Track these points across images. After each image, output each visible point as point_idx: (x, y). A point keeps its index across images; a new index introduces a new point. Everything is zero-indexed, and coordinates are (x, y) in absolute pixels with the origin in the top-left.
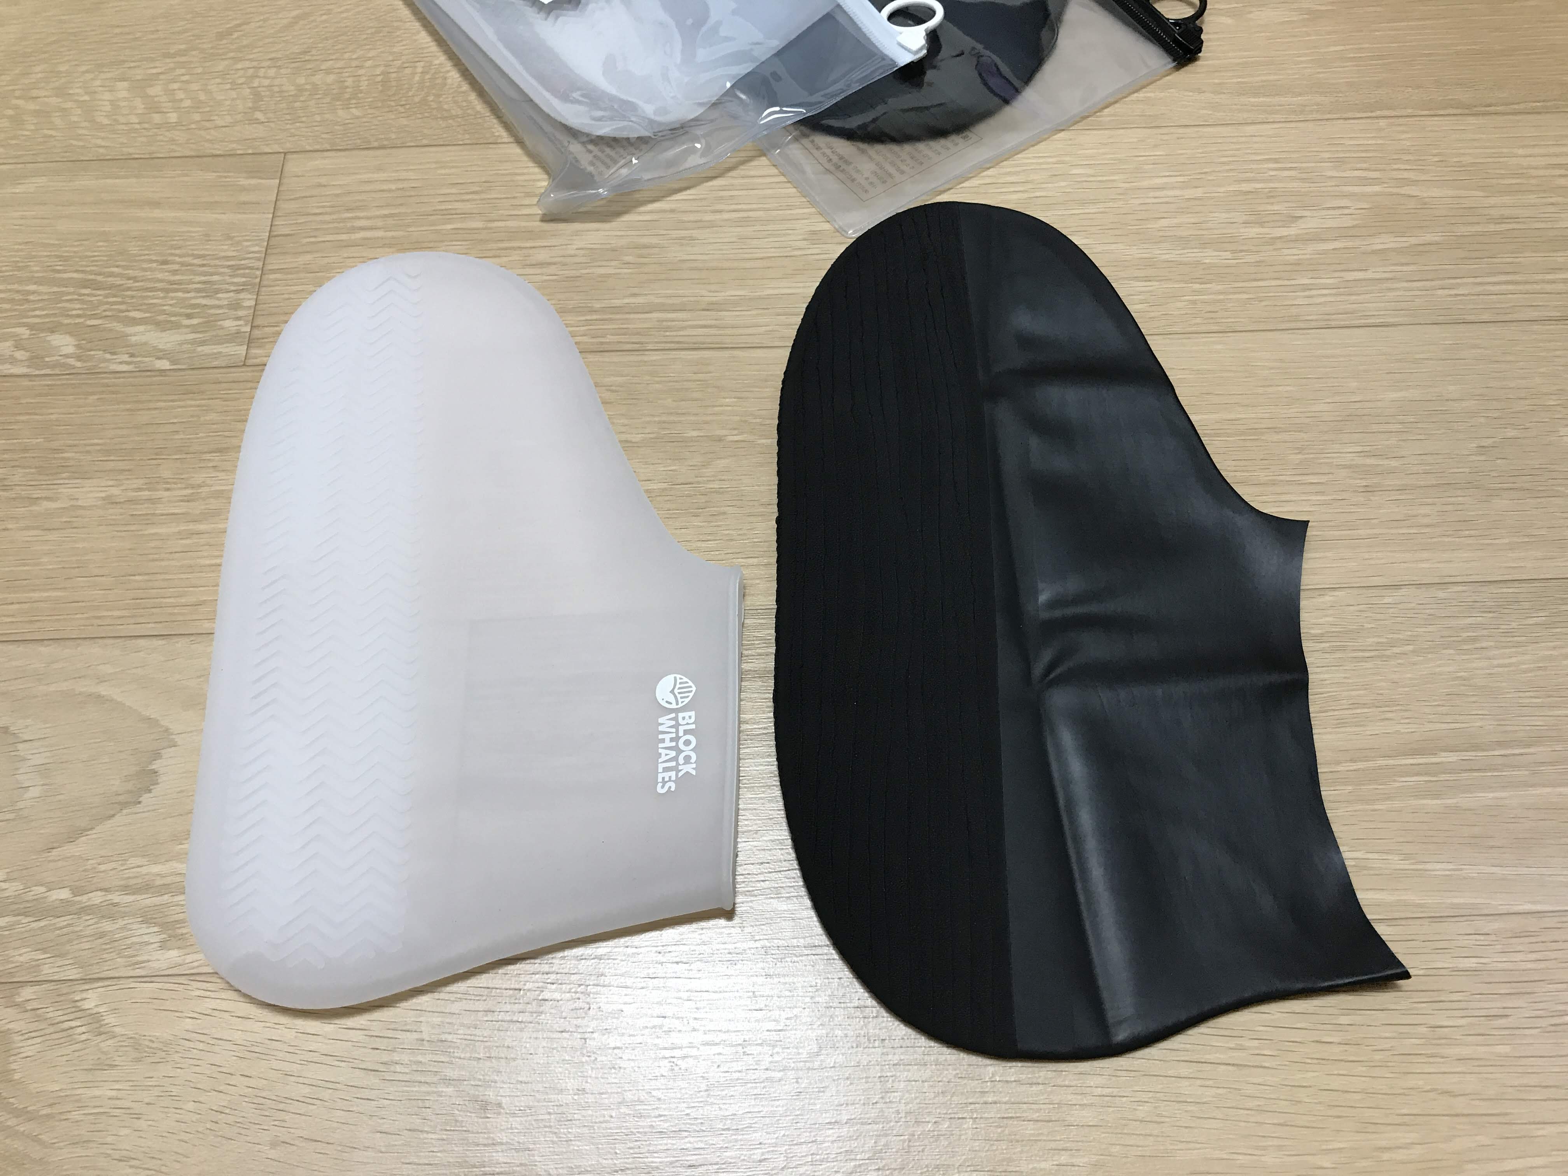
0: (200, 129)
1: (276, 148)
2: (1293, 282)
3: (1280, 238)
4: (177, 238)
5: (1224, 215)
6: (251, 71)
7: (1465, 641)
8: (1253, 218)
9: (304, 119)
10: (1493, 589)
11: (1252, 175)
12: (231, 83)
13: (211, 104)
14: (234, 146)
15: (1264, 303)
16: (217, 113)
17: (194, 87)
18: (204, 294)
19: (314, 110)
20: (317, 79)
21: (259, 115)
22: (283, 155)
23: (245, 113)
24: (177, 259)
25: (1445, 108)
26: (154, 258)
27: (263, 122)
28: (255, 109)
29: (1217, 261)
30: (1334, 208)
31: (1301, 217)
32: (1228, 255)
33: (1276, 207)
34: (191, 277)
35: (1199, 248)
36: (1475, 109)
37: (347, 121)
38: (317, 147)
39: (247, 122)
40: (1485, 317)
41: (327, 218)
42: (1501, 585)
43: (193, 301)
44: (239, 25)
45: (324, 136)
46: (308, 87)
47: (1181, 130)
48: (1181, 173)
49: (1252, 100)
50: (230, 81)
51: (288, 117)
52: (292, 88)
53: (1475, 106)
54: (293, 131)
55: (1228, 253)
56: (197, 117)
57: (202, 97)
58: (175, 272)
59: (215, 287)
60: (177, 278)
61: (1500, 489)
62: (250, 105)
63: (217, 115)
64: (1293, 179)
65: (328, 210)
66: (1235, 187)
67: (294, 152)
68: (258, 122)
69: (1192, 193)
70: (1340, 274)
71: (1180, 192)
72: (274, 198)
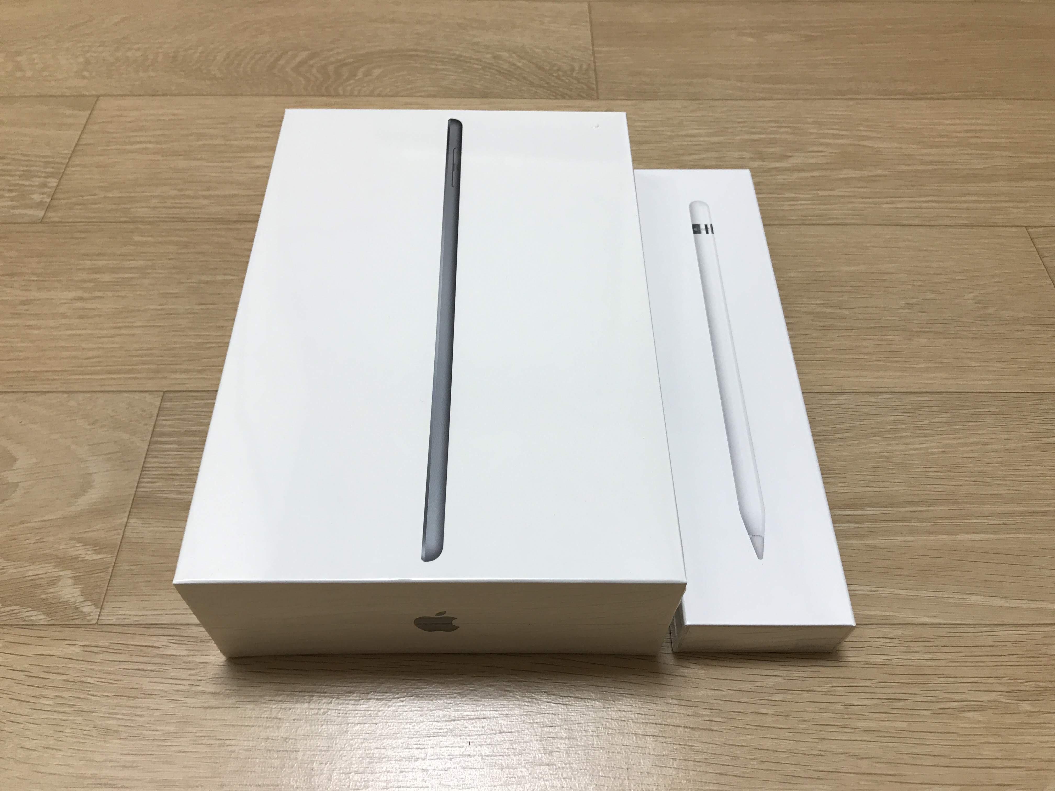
0: (45, 81)
1: (93, 93)
2: (781, 196)
3: (775, 168)
4: (14, 144)
6: (87, 49)
7: (888, 432)
9: (116, 77)
10: (912, 397)
11: (759, 130)
12: (72, 55)
13: (56, 66)
14: (65, 91)
16: (58, 71)
17: (48, 56)
18: (24, 178)
19: (123, 71)
20: (129, 54)
21: (86, 74)
22: (97, 97)
23: (77, 72)
24: (11, 157)
25: (896, 95)
27: (88, 78)
28: (84, 70)
30: (814, 152)
31: (790, 156)
33: (772, 150)
34: (18, 167)
36: (917, 96)
37: (145, 79)
38: (121, 93)
39: (77, 77)
40: (916, 222)
41: (119, 135)
42: (918, 395)
43: (15, 182)
45: (127, 87)
46: (122, 58)
47: (711, 102)
48: (707, 127)
49: (763, 86)
50: (72, 53)
51: (105, 75)
52: (112, 58)
53: (917, 94)
54: (107, 83)
56: (45, 74)
57: (51, 62)
58: (8, 164)
59: (32, 174)
60: (8, 167)
61: (920, 332)
62: (82, 67)
64: (787, 133)
65: (119, 131)
66: (747, 137)
67: (104, 95)
68: (84, 77)
69: (716, 139)
70: (815, 192)
71: (706, 139)
72: (85, 122)
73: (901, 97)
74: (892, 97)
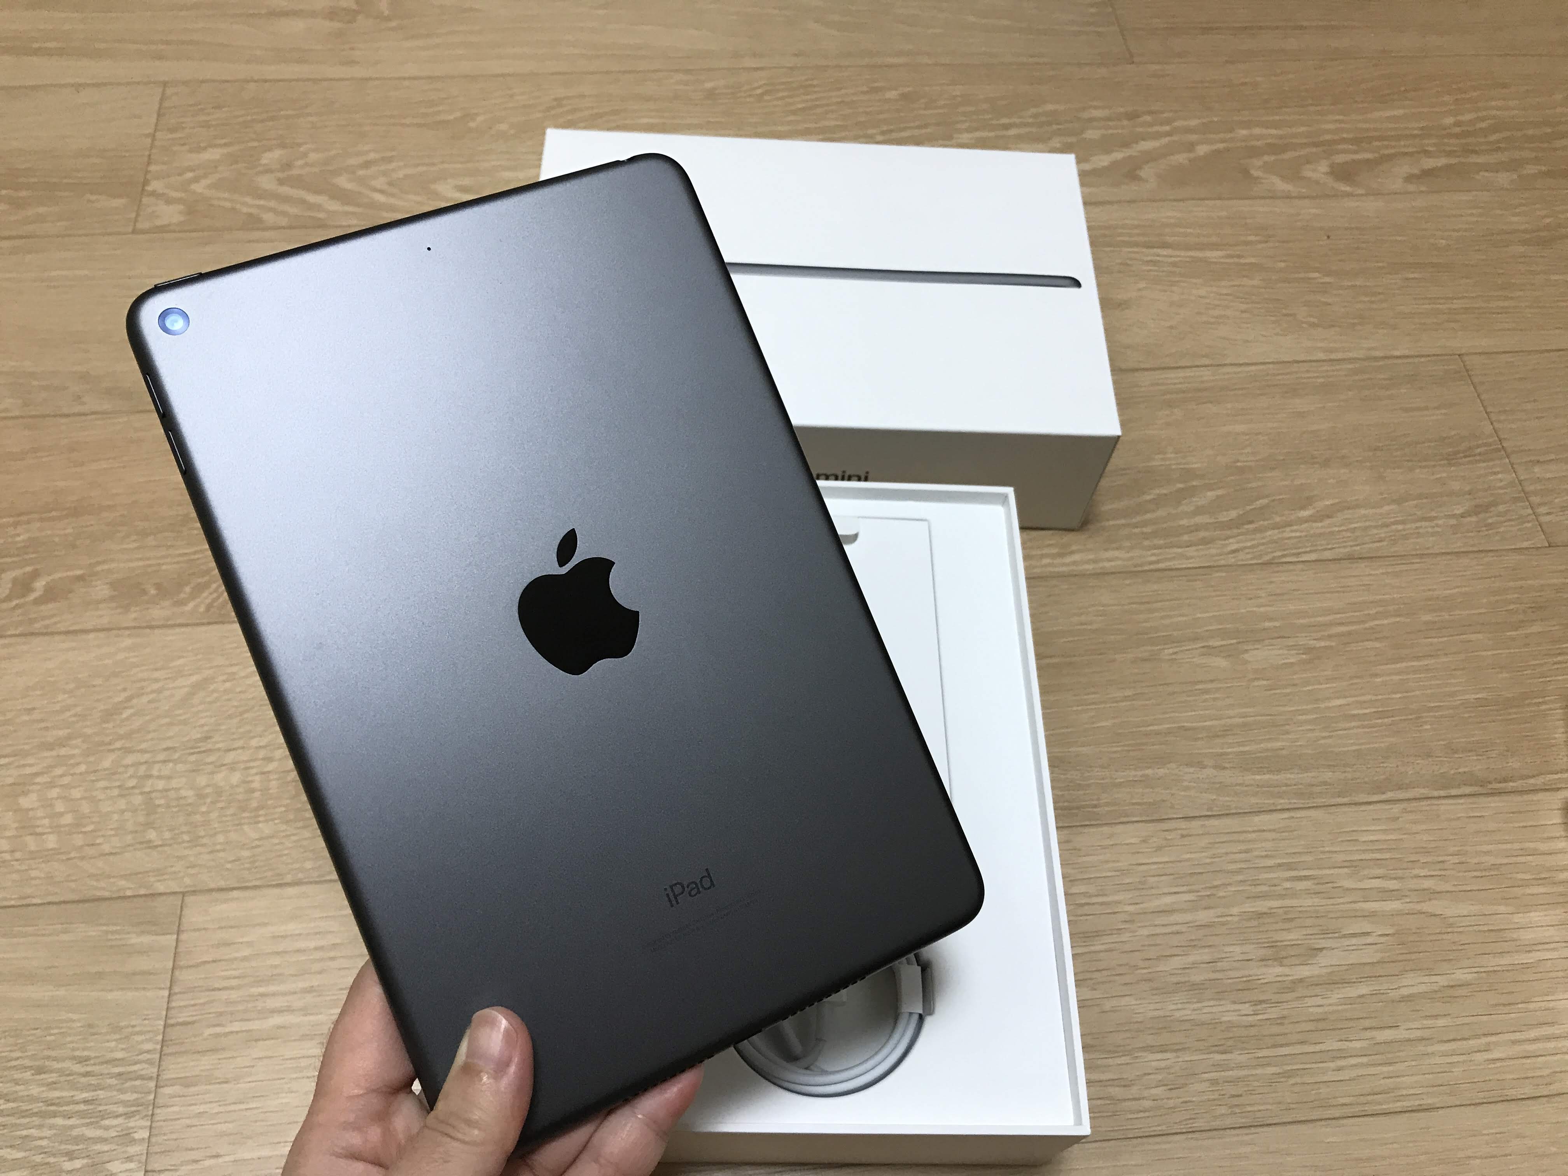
0: (82, 858)
1: (174, 886)
2: (1318, 1048)
3: (1301, 980)
4: (56, 1031)
5: (1238, 949)
6: (142, 770)
8: (1269, 952)
9: (205, 841)
11: (1264, 888)
12: (119, 787)
13: (95, 819)
14: (122, 883)
15: (1292, 1081)
16: (100, 833)
17: (76, 793)
18: (88, 1121)
19: (216, 826)
20: (219, 778)
21: (152, 835)
22: (181, 896)
23: (136, 832)
24: (56, 1065)
25: (1459, 786)
26: (27, 1062)
27: (156, 847)
28: (149, 825)
29: (1235, 1018)
30: (1354, 935)
31: (1321, 949)
32: (1246, 1008)
33: (1292, 936)
34: (72, 1093)
35: (1216, 999)
36: (1490, 786)
37: (257, 843)
38: (222, 884)
39: (138, 846)
41: (234, 995)
43: (75, 1132)
44: (129, 699)
45: (229, 866)
46: (209, 790)
47: (1183, 824)
48: (1189, 888)
49: (1258, 777)
50: (118, 784)
51: (186, 837)
52: (190, 793)
53: (1490, 783)
54: (192, 859)
55: (1247, 1005)
56: (78, 840)
57: (86, 808)
58: (52, 1086)
59: (101, 1108)
60: (57, 1094)
62: (141, 819)
63: (103, 836)
64: (1308, 892)
65: (234, 983)
66: (1249, 907)
67: (194, 892)
68: (149, 845)
69: (1203, 916)
70: (1368, 1034)
71: (1188, 917)
72: (171, 964)
73: (1468, 790)
74: (1454, 792)
